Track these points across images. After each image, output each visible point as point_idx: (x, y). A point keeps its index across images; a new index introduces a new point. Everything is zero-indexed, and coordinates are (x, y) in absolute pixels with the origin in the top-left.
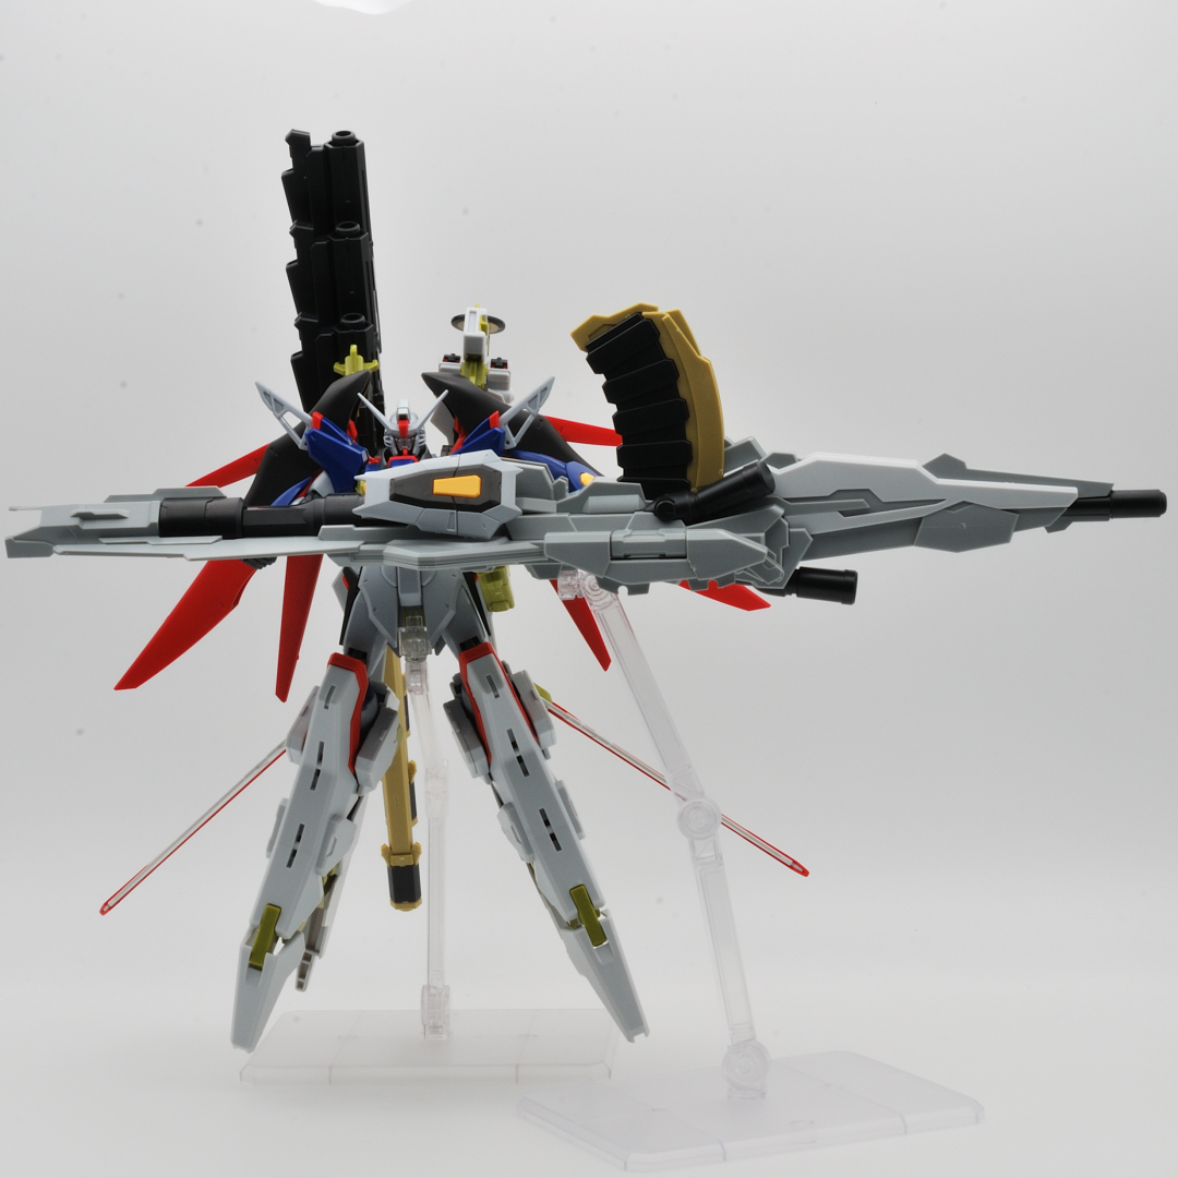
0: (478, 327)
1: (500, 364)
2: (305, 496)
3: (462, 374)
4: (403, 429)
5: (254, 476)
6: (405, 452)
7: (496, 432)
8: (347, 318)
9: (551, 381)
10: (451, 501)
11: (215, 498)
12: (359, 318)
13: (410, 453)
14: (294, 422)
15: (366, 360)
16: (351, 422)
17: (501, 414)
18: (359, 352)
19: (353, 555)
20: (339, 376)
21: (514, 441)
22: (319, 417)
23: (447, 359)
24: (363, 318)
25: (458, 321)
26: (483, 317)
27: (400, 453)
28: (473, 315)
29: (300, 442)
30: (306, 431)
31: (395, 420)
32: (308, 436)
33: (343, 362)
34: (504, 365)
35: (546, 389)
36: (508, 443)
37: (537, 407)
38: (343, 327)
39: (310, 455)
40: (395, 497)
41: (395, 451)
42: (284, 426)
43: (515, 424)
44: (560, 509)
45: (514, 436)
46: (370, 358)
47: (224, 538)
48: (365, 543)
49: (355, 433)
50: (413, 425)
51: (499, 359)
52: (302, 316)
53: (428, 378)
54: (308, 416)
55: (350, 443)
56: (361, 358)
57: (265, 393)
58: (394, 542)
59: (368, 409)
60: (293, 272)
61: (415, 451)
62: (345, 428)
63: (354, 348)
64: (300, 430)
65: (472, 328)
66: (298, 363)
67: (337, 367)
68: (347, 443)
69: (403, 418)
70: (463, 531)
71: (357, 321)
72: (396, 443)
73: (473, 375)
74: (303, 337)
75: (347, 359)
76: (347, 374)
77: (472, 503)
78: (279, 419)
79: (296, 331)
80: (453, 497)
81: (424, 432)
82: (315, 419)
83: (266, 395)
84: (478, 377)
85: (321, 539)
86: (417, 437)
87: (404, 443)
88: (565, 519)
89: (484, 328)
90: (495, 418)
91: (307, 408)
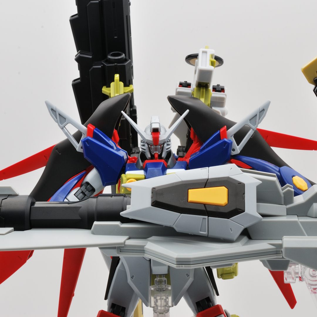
0: (209, 63)
1: (219, 89)
2: (81, 186)
3: (195, 96)
4: (156, 139)
5: (45, 167)
6: (156, 156)
7: (225, 142)
8: (112, 55)
9: (268, 105)
10: (204, 209)
11: (9, 196)
12: (120, 55)
13: (160, 156)
14: (73, 130)
15: (126, 85)
16: (115, 131)
17: (228, 128)
18: (121, 80)
19: (120, 248)
20: (106, 97)
21: (238, 149)
22: (92, 127)
23: (181, 85)
24: (123, 56)
25: (192, 58)
26: (212, 56)
27: (153, 157)
28: (204, 54)
29: (78, 146)
30: (82, 138)
31: (149, 132)
32: (84, 142)
33: (109, 86)
34: (222, 90)
35: (263, 110)
36: (234, 150)
37: (255, 124)
38: (109, 61)
39: (85, 157)
40: (156, 204)
41: (148, 155)
42: (66, 134)
43: (239, 136)
44: (290, 212)
45: (238, 145)
46: (128, 83)
47: (16, 230)
48: (129, 238)
49: (118, 139)
50: (162, 137)
51: (218, 85)
52: (80, 53)
53: (172, 100)
54: (84, 128)
55: (115, 148)
56: (122, 84)
57: (52, 110)
58: (153, 238)
59: (126, 120)
60: (74, 22)
61: (164, 155)
62: (110, 135)
63: (117, 76)
64: (78, 136)
65: (204, 64)
66: (77, 86)
67: (105, 90)
68: (112, 148)
69: (156, 131)
70: (212, 234)
71: (119, 57)
72: (149, 149)
73: (202, 97)
74: (81, 68)
75: (112, 84)
76: (112, 96)
77: (222, 210)
78: (62, 129)
79: (76, 64)
80: (205, 205)
81: (170, 141)
82: (89, 129)
83: (53, 111)
84: (206, 99)
85: (93, 233)
86: (165, 145)
87: (156, 149)
88: (296, 222)
89: (212, 64)
90: (225, 132)
91: (83, 121)
